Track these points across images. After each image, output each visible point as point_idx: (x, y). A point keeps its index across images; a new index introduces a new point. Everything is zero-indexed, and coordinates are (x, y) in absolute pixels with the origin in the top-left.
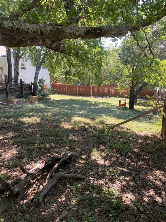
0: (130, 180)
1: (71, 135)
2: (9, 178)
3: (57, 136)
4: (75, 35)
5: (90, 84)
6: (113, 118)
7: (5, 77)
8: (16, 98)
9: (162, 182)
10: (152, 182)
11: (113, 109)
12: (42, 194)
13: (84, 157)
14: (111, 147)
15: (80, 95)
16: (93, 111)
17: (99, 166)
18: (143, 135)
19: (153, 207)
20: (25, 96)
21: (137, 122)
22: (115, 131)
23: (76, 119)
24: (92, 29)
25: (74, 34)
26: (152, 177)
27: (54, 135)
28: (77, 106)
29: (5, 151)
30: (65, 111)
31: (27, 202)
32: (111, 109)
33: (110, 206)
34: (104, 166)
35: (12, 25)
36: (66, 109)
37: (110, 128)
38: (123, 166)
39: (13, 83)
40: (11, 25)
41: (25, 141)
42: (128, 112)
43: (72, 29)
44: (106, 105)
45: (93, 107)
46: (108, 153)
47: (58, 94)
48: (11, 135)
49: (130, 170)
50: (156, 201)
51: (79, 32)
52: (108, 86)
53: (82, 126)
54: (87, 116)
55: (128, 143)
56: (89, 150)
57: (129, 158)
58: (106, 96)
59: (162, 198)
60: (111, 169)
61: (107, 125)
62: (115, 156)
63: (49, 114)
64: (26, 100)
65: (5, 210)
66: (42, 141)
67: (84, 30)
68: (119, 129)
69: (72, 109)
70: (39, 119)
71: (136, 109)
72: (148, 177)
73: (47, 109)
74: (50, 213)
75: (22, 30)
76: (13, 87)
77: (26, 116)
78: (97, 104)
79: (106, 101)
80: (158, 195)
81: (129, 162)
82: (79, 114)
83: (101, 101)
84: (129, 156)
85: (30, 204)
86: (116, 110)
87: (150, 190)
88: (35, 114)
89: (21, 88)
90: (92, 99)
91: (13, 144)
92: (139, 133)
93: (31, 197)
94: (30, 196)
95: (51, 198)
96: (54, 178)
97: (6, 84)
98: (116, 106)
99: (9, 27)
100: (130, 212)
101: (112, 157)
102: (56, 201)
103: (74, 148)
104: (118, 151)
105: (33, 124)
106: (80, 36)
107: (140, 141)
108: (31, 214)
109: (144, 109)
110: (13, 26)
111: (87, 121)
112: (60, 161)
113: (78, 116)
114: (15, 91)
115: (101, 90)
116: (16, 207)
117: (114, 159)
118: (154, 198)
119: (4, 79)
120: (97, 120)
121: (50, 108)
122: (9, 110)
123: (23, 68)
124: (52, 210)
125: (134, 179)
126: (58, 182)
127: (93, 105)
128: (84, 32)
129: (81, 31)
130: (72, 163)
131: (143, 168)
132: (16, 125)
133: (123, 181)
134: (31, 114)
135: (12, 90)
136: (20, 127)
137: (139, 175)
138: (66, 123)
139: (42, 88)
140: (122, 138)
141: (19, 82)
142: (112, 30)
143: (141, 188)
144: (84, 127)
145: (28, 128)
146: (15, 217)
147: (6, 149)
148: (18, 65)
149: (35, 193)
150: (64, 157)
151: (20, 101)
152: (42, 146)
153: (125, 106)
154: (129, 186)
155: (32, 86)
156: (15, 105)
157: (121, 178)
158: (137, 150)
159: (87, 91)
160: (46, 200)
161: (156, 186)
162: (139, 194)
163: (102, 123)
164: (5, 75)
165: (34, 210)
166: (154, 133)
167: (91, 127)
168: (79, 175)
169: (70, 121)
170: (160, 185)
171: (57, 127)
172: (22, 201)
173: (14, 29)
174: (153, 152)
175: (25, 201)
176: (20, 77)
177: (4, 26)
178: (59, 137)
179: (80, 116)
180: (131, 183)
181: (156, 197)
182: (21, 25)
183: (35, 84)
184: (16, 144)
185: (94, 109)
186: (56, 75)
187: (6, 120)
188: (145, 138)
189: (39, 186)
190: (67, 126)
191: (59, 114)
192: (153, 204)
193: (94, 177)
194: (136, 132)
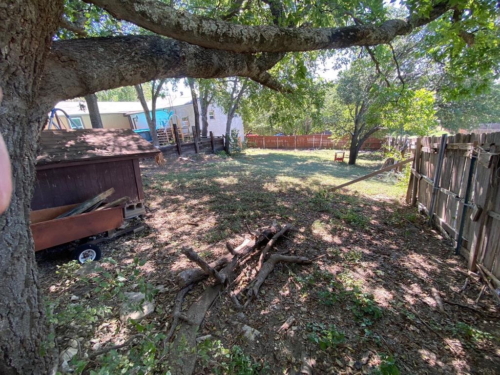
0: (378, 268)
1: (279, 199)
2: (211, 257)
3: (261, 201)
4: (314, 43)
5: (294, 134)
6: (330, 176)
7: (193, 128)
8: (207, 154)
9: (427, 273)
10: (411, 271)
11: (327, 165)
12: (257, 284)
13: (302, 230)
14: (338, 218)
15: (281, 148)
16: (301, 168)
17: (326, 244)
18: (377, 200)
19: (424, 313)
20: (216, 152)
21: (365, 182)
22: (337, 195)
23: (282, 179)
24: (341, 31)
25: (313, 40)
26: (410, 265)
27: (258, 200)
28: (280, 162)
29: (201, 220)
30: (266, 169)
31: (239, 294)
32: (324, 165)
33: (359, 309)
34: (333, 245)
35: (217, 27)
36: (266, 166)
37: (329, 191)
38: (362, 245)
39: (201, 136)
40: (214, 28)
41: (222, 206)
42: (348, 168)
43: (309, 32)
44: (317, 160)
45: (299, 163)
46: (335, 226)
47: (254, 148)
48: (206, 199)
49: (374, 252)
50: (427, 304)
51: (320, 36)
52: (318, 136)
53: (291, 188)
54: (295, 175)
55: (359, 211)
56: (307, 221)
57: (367, 233)
58: (315, 148)
59: (434, 298)
60: (344, 249)
61: (323, 186)
62: (346, 230)
63: (247, 173)
64: (218, 156)
65: (212, 304)
66: (245, 207)
67: (329, 33)
68: (342, 192)
69: (273, 166)
70: (236, 179)
71: (359, 164)
72: (404, 264)
73: (243, 166)
74: (272, 313)
75: (232, 35)
76: (202, 141)
77: (221, 176)
78: (304, 159)
79: (315, 155)
80: (427, 294)
81: (369, 240)
82: (284, 172)
83: (309, 155)
84: (366, 230)
85: (243, 297)
86: (331, 165)
87: (412, 285)
88: (231, 173)
89: (212, 142)
90: (296, 153)
91: (210, 211)
92: (370, 197)
93: (243, 286)
94: (241, 285)
95: (269, 289)
96: (269, 260)
97: (194, 137)
98: (330, 161)
99: (212, 31)
100: (390, 319)
101: (342, 232)
102: (277, 294)
103: (287, 218)
104: (348, 223)
105: (230, 185)
106: (321, 43)
107: (375, 208)
108: (246, 313)
109: (369, 164)
110: (217, 30)
111: (297, 181)
112: (275, 237)
113: (282, 174)
114: (205, 146)
115: (309, 140)
116: (225, 300)
117: (345, 234)
118: (423, 298)
119: (191, 131)
120: (310, 180)
121: (247, 166)
122: (200, 168)
123: (212, 118)
124: (273, 308)
125: (382, 266)
126: (275, 267)
127: (300, 161)
128: (329, 36)
129: (323, 35)
130: (288, 239)
131: (392, 249)
132: (211, 187)
133: (367, 269)
134: (226, 173)
135: (201, 145)
136: (215, 189)
137: (390, 260)
138: (269, 184)
139: (236, 141)
140: (348, 204)
141: (208, 135)
142: (374, 31)
143: (397, 281)
144: (294, 189)
145: (225, 191)
146: (226, 316)
147: (202, 218)
148: (206, 113)
149: (246, 281)
150: (279, 231)
151: (211, 157)
152: (245, 213)
153: (343, 160)
154: (378, 277)
155: (223, 139)
156: (207, 162)
157: (364, 264)
158: (375, 221)
159: (290, 143)
160: (263, 292)
161: (420, 279)
162: (397, 290)
163: (317, 183)
164: (192, 127)
165: (249, 306)
166: (394, 198)
167: (303, 190)
168: (303, 258)
169: (274, 182)
170: (425, 277)
171: (260, 189)
172: (232, 292)
173: (220, 35)
174: (400, 224)
175: (236, 292)
176: (209, 130)
177: (203, 31)
178: (265, 202)
179: (285, 174)
180: (380, 273)
181: (425, 297)
182: (229, 27)
183: (227, 137)
184: (214, 211)
185: (302, 165)
186: (250, 125)
187: (198, 180)
188: (382, 205)
189: (251, 271)
190: (272, 188)
191: (259, 172)
192: (423, 308)
193: (324, 261)
194: (367, 196)
